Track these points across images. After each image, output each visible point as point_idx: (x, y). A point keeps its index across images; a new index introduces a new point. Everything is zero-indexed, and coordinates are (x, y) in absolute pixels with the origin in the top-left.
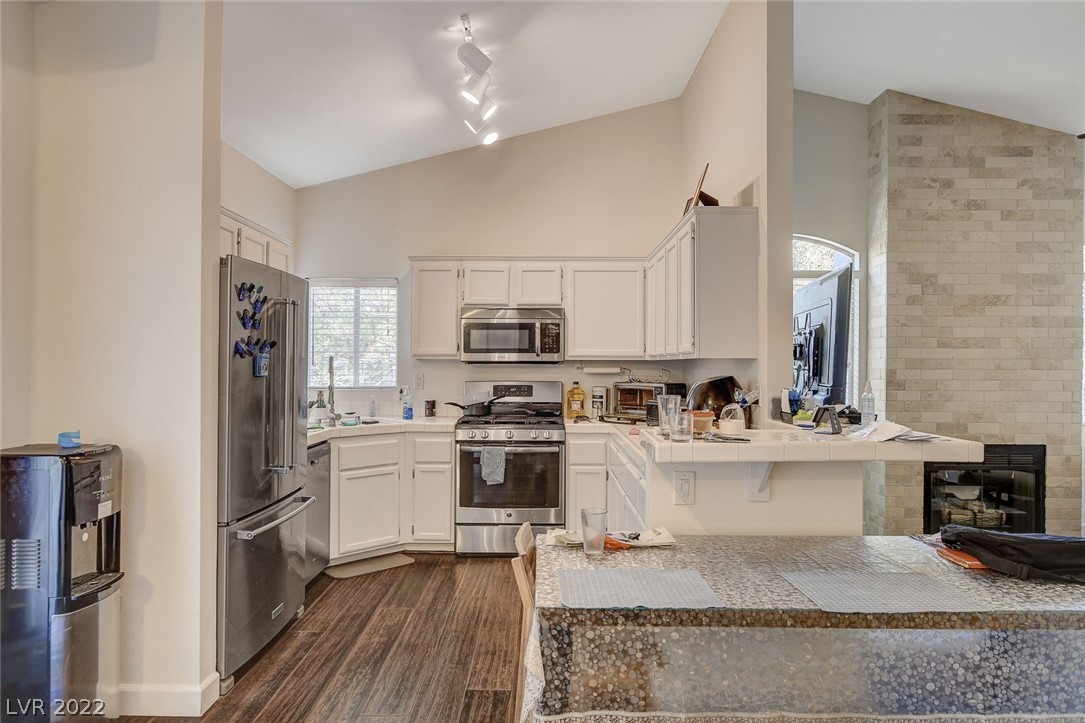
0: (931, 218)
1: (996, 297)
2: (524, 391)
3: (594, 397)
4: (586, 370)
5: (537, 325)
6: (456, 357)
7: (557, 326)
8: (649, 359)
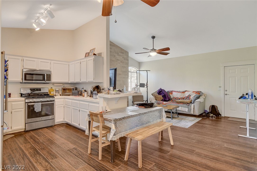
0: (113, 61)
1: (120, 74)
2: (39, 90)
3: (56, 91)
4: (55, 85)
5: (45, 74)
6: (22, 82)
7: (50, 75)
8: (70, 82)
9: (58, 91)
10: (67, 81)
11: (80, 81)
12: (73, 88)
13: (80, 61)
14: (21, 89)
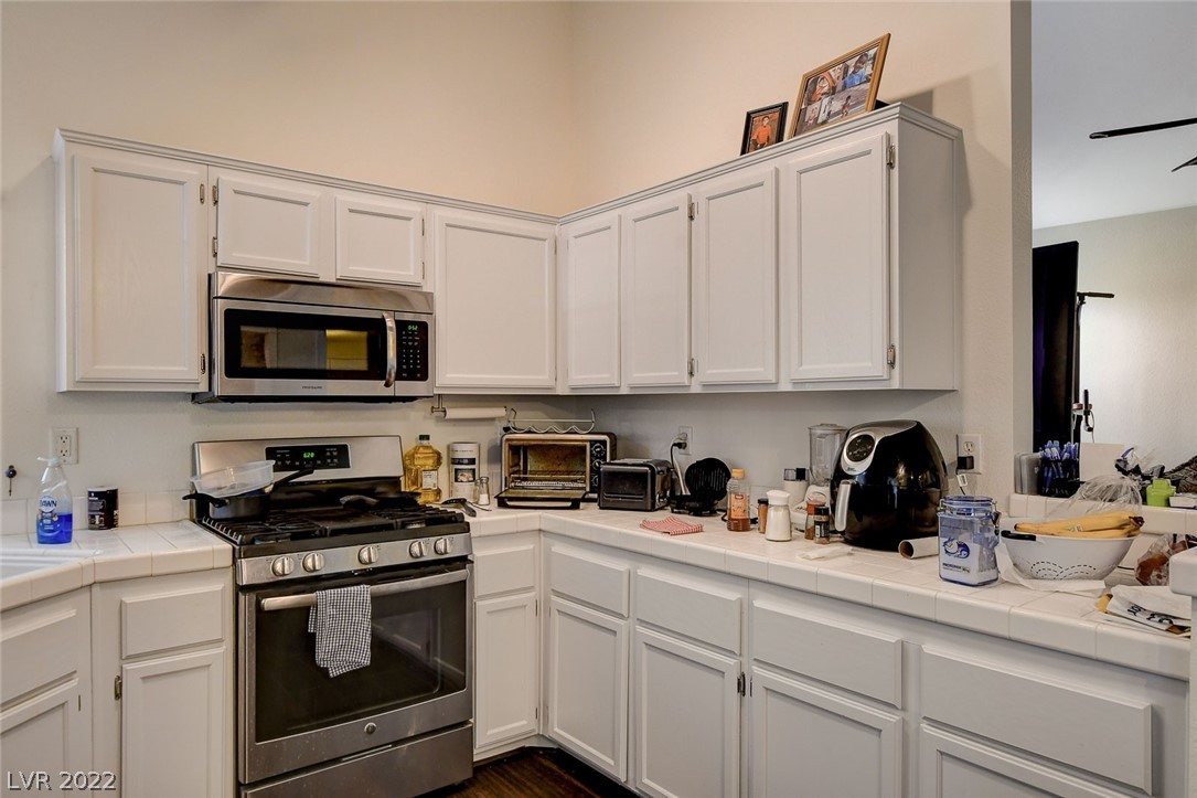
2: (332, 457)
3: (456, 461)
4: (452, 413)
5: (390, 323)
6: (203, 388)
7: (423, 327)
8: (567, 393)
9: (472, 461)
10: (536, 379)
11: (685, 380)
12: (592, 443)
13: (688, 190)
14: (201, 450)
